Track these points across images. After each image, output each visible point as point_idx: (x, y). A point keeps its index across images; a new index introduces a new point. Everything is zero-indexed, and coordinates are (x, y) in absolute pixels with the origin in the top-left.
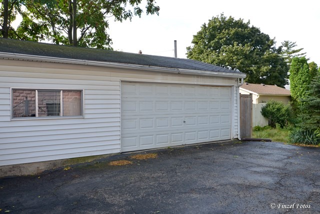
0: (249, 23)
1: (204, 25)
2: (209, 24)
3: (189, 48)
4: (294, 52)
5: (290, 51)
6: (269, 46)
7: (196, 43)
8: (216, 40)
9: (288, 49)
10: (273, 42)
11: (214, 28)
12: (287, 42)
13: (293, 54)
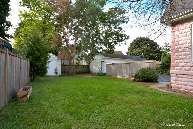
0: (150, 39)
1: (134, 40)
2: (136, 39)
3: (128, 47)
4: (168, 46)
5: (167, 46)
6: (157, 47)
7: (131, 45)
8: (138, 45)
9: (166, 45)
10: (158, 46)
11: (138, 41)
12: (166, 43)
13: (168, 47)
